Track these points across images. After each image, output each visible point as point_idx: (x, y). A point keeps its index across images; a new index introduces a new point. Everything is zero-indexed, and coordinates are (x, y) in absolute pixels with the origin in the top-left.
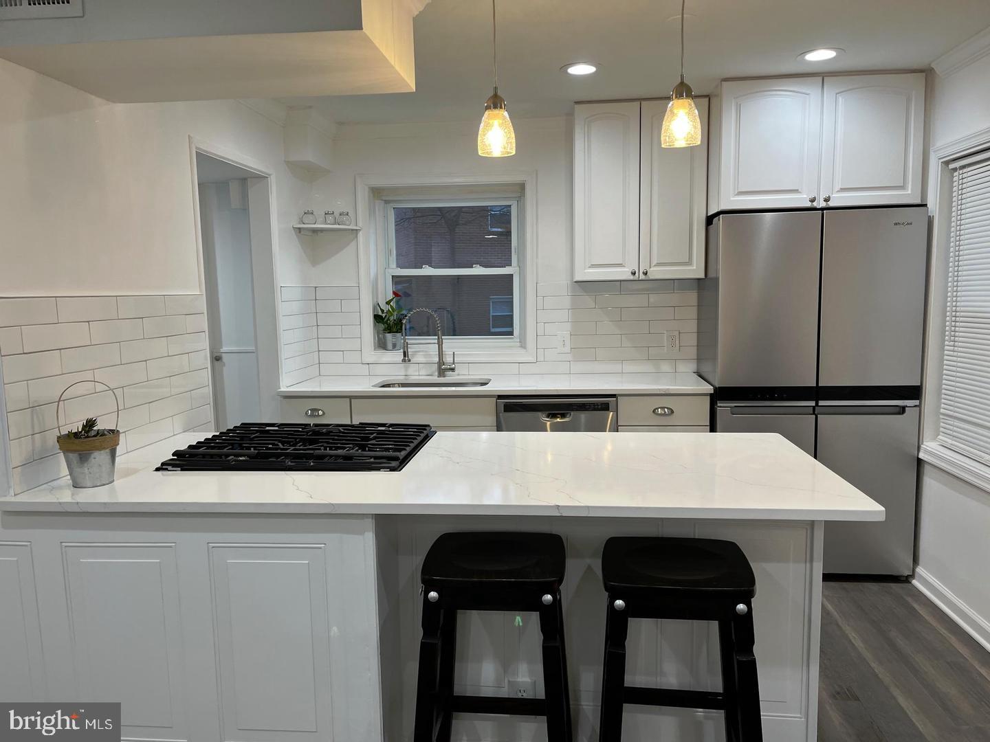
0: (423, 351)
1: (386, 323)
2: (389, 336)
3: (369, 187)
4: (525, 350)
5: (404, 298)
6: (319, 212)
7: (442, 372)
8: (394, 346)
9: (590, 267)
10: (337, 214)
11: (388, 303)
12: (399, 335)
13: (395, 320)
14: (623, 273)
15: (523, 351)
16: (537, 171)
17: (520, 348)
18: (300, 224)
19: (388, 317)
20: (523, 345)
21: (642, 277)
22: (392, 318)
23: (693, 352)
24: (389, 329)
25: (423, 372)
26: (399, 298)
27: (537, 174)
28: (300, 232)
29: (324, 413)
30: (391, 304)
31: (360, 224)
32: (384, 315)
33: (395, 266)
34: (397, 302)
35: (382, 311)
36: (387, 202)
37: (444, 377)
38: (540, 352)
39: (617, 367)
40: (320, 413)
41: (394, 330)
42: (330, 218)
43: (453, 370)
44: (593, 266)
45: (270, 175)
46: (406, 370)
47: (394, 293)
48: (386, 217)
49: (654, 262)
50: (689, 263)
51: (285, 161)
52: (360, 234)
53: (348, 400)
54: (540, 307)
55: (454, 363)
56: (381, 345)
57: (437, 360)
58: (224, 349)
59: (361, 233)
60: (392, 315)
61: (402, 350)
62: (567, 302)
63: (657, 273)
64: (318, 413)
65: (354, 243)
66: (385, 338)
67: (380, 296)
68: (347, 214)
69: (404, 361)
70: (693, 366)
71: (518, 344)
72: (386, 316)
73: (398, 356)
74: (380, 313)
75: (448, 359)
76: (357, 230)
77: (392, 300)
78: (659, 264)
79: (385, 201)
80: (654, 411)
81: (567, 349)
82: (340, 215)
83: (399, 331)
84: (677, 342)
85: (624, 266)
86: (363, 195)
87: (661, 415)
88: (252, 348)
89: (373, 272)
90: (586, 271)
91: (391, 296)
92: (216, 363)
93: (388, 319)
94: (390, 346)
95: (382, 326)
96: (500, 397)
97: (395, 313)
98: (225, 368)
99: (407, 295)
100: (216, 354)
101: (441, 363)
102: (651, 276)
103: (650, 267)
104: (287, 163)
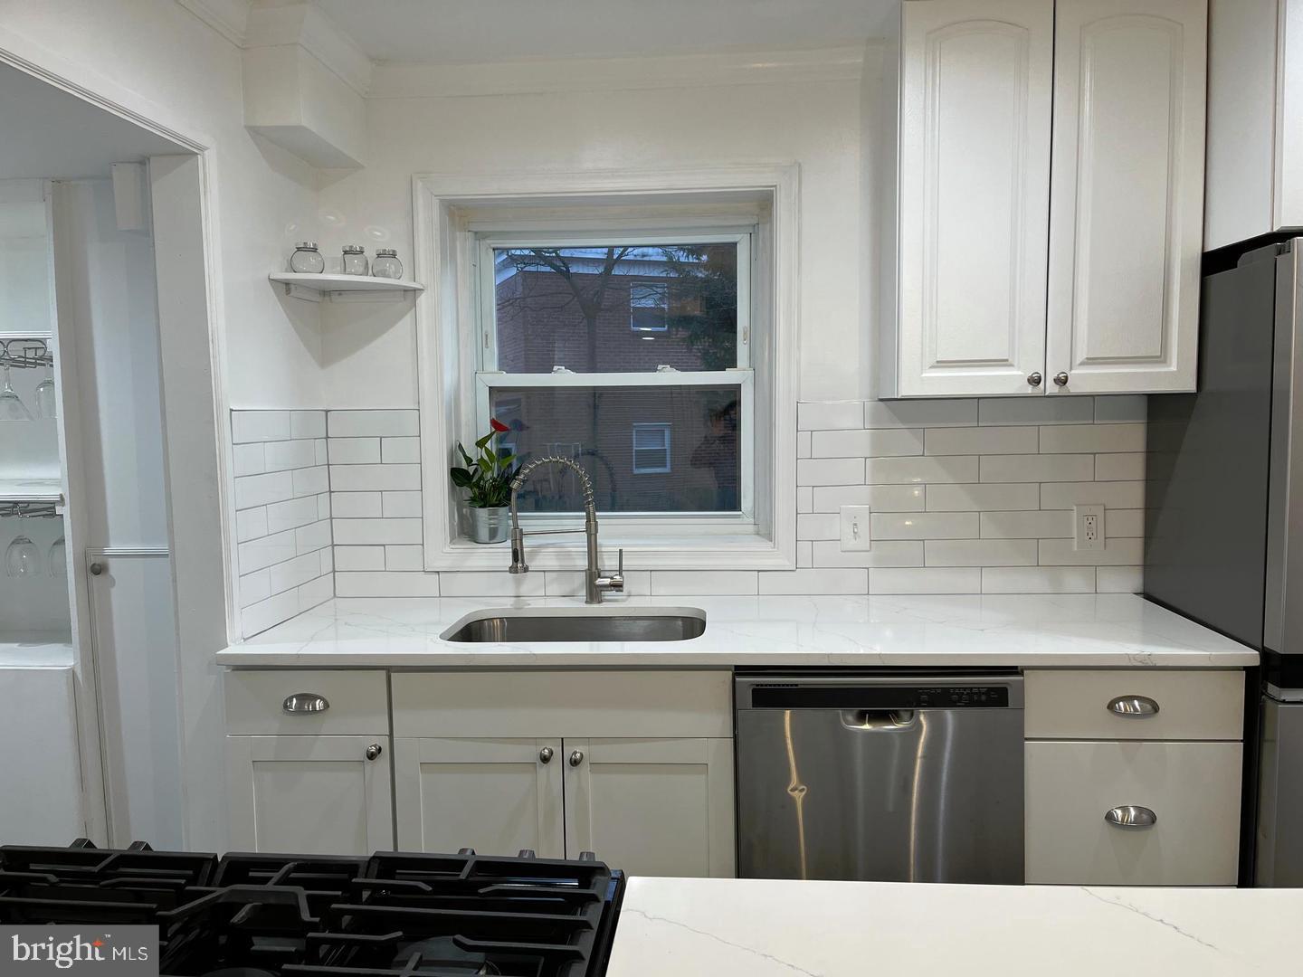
0: (553, 545)
1: (477, 485)
2: (483, 513)
3: (441, 200)
4: (771, 544)
5: (514, 433)
6: (331, 249)
7: (594, 593)
8: (493, 534)
9: (932, 367)
10: (370, 253)
11: (480, 444)
12: (502, 511)
13: (495, 480)
14: (1010, 381)
15: (765, 546)
16: (800, 165)
17: (756, 536)
18: (286, 271)
19: (480, 472)
20: (765, 531)
21: (1051, 388)
22: (488, 475)
23: (1135, 551)
24: (482, 500)
25: (554, 589)
26: (503, 433)
27: (800, 171)
28: (288, 291)
29: (327, 705)
30: (488, 445)
31: (423, 279)
32: (471, 470)
33: (495, 367)
34: (500, 440)
35: (469, 461)
36: (480, 236)
37: (601, 601)
38: (805, 548)
39: (969, 581)
40: (319, 704)
41: (494, 500)
42: (355, 261)
43: (618, 587)
44: (942, 364)
45: (202, 149)
46: (518, 583)
47: (494, 423)
48: (477, 266)
49: (1081, 355)
50: (1162, 358)
51: (246, 127)
52: (423, 300)
53: (383, 674)
54: (804, 452)
55: (620, 571)
56: (466, 531)
57: (583, 563)
58: (114, 547)
59: (423, 295)
60: (490, 468)
61: (509, 543)
62: (862, 441)
63: (1086, 380)
64: (314, 707)
65: (408, 318)
66: (473, 515)
67: (464, 433)
68: (394, 255)
69: (513, 570)
70: (1135, 580)
71: (751, 528)
72: (476, 470)
73: (500, 555)
74: (464, 465)
75: (608, 562)
76: (415, 290)
77: (489, 437)
78: (1091, 361)
79: (476, 233)
80: (1111, 706)
81: (863, 543)
82: (379, 256)
83: (504, 501)
84: (1101, 526)
85: (1012, 365)
86: (427, 218)
87: (1126, 715)
88: (163, 547)
89: (449, 378)
90: (924, 375)
91: (486, 429)
92: (95, 579)
93: (481, 478)
94: (483, 533)
95: (467, 492)
96: (741, 670)
97: (495, 466)
98: (114, 591)
99: (519, 426)
100: (93, 560)
101: (593, 573)
102: (1074, 387)
103: (1071, 369)
104: (255, 132)
